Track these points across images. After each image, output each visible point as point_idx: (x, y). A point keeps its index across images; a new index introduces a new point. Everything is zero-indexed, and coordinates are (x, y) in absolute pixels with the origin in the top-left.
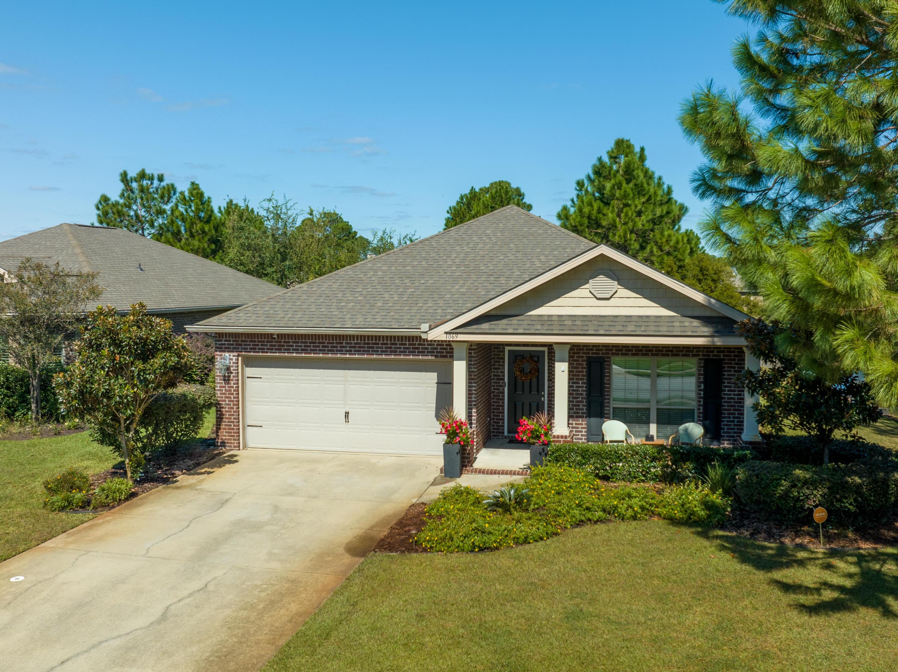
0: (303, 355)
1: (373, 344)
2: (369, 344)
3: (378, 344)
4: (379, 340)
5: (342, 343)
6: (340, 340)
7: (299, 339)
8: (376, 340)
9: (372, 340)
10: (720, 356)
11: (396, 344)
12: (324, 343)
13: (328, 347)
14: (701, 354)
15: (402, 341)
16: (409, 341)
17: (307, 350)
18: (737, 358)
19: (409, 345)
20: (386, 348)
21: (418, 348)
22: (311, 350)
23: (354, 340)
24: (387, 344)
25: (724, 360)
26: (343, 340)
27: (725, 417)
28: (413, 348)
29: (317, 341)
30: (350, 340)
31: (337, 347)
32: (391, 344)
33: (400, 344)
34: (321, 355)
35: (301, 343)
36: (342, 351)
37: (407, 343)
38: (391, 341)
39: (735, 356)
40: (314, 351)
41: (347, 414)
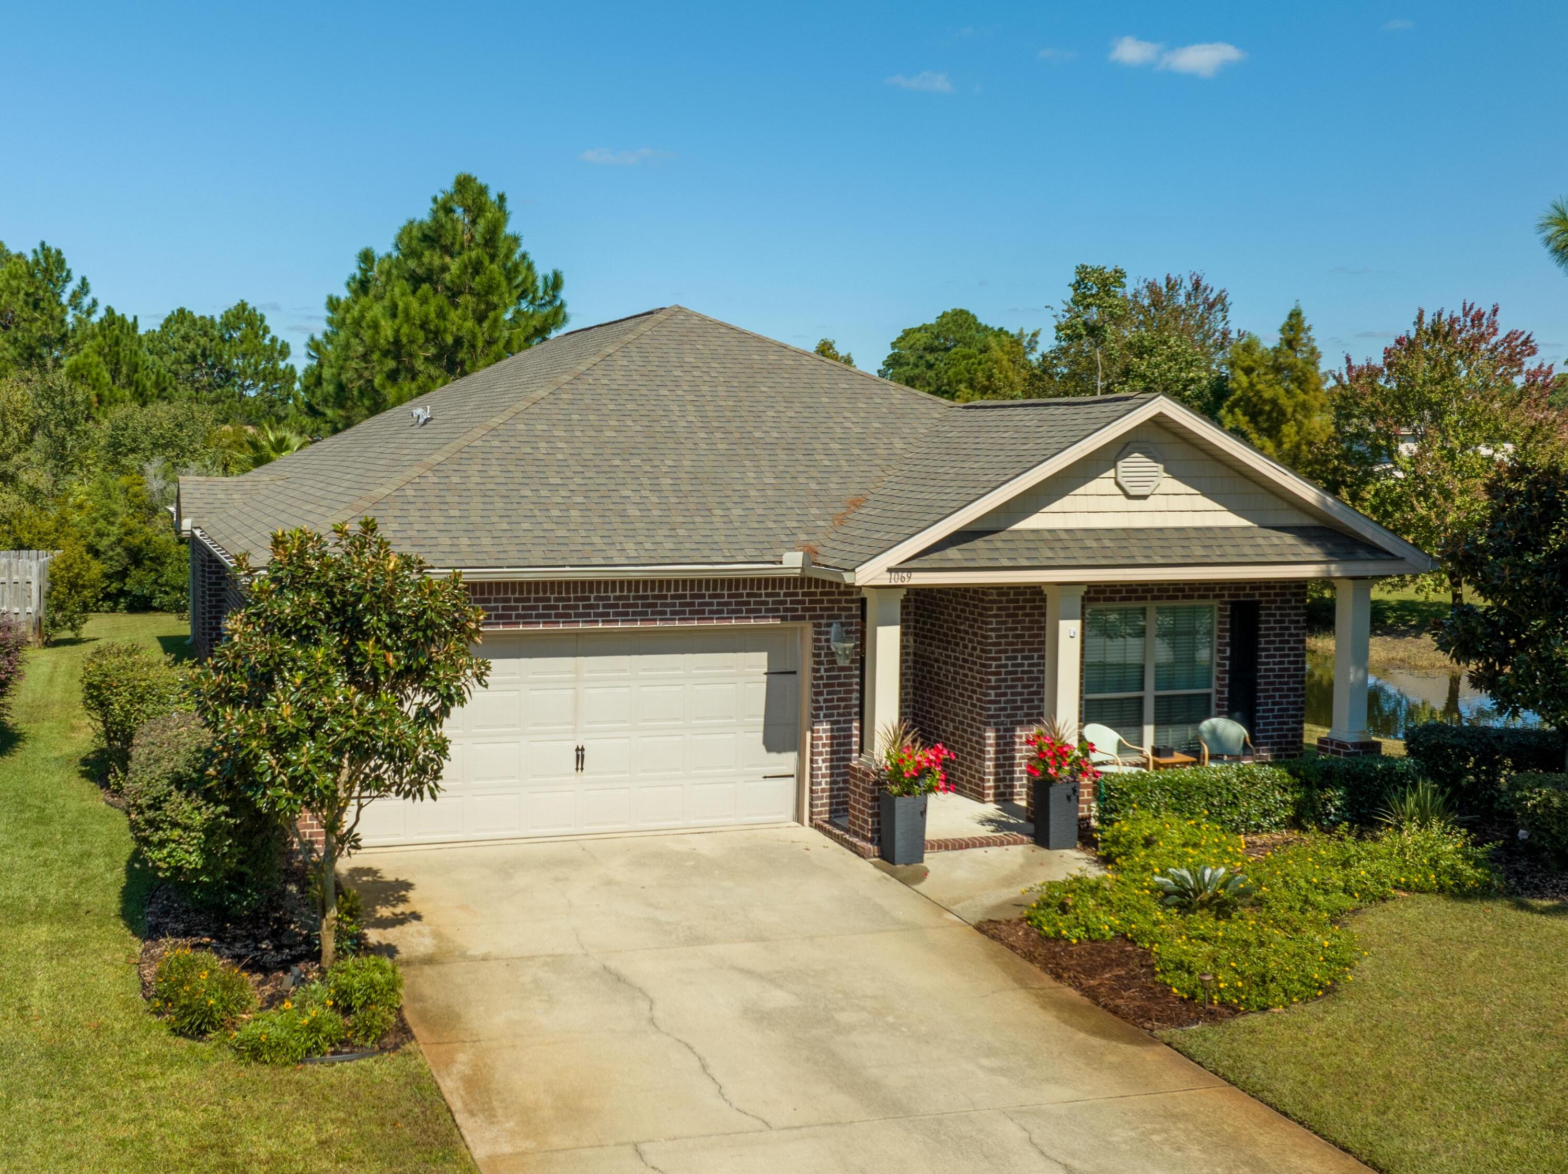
0: (501, 628)
1: (655, 597)
2: (647, 597)
3: (665, 597)
4: (669, 590)
5: (589, 599)
6: (583, 591)
7: (490, 593)
8: (661, 590)
9: (653, 590)
10: (1253, 595)
11: (703, 596)
12: (549, 599)
13: (557, 607)
14: (1226, 593)
15: (715, 589)
16: (729, 589)
17: (510, 617)
18: (1278, 599)
19: (730, 596)
20: (681, 605)
21: (748, 603)
22: (518, 616)
23: (614, 590)
24: (684, 596)
25: (1260, 602)
26: (591, 592)
27: (1260, 705)
28: (737, 604)
29: (533, 595)
30: (606, 591)
31: (577, 607)
32: (692, 596)
33: (710, 596)
34: (541, 627)
35: (496, 600)
36: (589, 615)
37: (726, 592)
38: (692, 589)
39: (1276, 595)
40: (525, 619)
41: (580, 754)
